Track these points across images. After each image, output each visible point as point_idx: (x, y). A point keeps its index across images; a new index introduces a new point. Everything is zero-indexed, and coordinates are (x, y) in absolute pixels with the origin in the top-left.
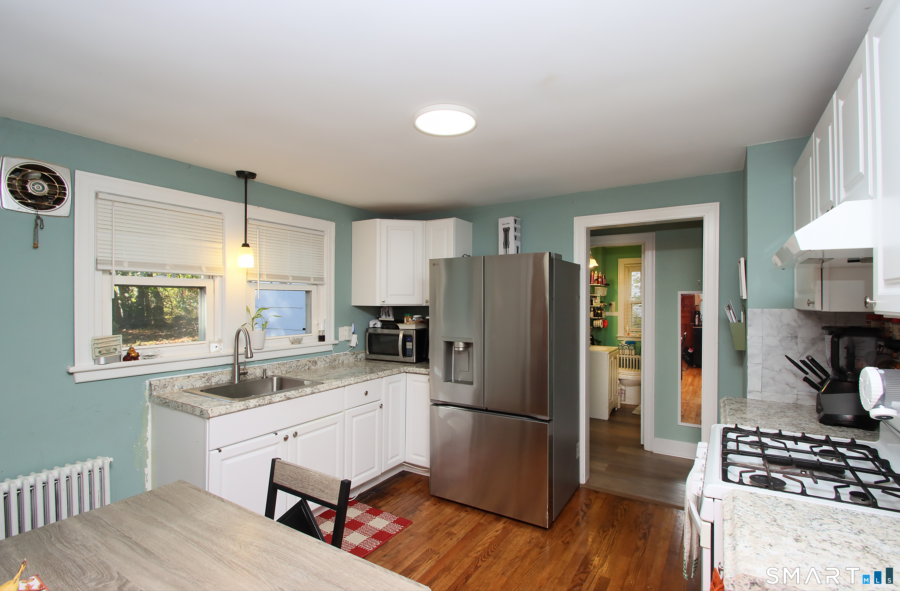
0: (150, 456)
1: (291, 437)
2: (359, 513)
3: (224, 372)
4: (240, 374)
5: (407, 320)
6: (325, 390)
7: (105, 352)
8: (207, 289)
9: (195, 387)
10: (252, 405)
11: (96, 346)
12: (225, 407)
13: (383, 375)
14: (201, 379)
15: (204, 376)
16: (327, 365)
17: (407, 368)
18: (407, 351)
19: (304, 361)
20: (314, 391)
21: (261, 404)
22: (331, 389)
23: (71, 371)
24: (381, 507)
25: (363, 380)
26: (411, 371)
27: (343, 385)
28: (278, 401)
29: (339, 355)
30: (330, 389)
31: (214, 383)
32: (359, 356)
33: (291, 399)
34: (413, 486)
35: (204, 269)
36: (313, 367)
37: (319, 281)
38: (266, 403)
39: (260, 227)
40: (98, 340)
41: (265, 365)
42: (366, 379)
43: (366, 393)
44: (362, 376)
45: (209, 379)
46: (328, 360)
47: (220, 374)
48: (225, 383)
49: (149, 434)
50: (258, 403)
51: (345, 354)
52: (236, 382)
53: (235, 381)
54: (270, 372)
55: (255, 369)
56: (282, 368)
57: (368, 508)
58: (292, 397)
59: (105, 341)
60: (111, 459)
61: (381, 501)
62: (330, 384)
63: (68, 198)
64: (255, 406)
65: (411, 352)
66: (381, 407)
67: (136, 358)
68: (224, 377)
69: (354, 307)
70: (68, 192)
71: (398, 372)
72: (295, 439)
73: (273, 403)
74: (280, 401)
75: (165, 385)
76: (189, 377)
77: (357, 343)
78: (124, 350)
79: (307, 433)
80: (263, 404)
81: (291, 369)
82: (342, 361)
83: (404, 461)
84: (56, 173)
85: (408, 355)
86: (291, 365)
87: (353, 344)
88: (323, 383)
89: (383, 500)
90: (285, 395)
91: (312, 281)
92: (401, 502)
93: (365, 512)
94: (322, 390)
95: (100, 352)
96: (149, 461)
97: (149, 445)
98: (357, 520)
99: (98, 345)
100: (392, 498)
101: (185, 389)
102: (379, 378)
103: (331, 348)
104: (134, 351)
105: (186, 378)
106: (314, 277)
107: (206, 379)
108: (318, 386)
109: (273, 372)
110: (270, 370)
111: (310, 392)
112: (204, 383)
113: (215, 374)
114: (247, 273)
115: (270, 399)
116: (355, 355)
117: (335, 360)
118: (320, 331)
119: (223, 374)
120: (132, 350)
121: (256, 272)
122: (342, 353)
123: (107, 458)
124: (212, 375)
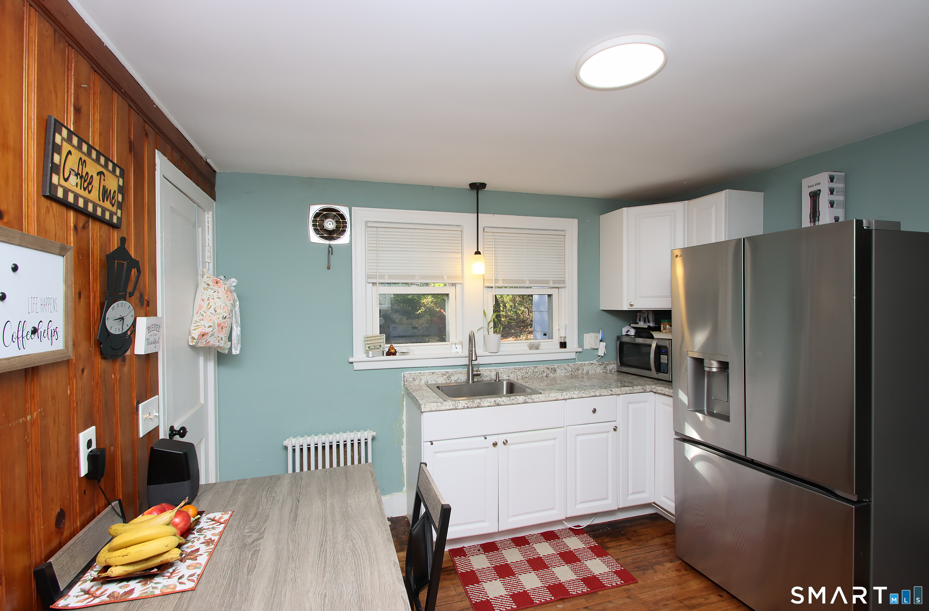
0: (405, 436)
1: (500, 444)
2: (581, 545)
3: (463, 372)
4: (474, 376)
5: (663, 328)
6: (540, 401)
7: (373, 347)
8: (450, 295)
9: (437, 383)
10: (460, 406)
11: (366, 342)
12: (436, 404)
13: (619, 392)
14: (442, 376)
15: (445, 373)
16: (568, 374)
17: (655, 387)
18: (662, 365)
19: (541, 367)
20: (527, 400)
21: (469, 406)
22: (548, 400)
23: (350, 361)
24: (610, 548)
25: (589, 395)
26: (659, 391)
27: (562, 398)
28: (487, 405)
29: (583, 364)
30: (546, 400)
31: (454, 381)
32: (609, 367)
33: (500, 405)
34: (660, 536)
35: (445, 278)
36: (552, 374)
37: (559, 285)
38: (474, 406)
39: (495, 234)
40: (368, 338)
41: (501, 369)
42: (594, 395)
43: (594, 411)
44: (590, 391)
45: (449, 377)
46: (569, 369)
47: (459, 373)
48: (463, 382)
49: (404, 418)
50: (467, 405)
51: (590, 364)
52: (471, 382)
53: (469, 381)
54: (505, 376)
55: (491, 371)
56: (518, 373)
57: (593, 543)
58: (502, 403)
59: (373, 339)
60: (374, 434)
61: (612, 541)
62: (547, 395)
63: (348, 230)
64: (463, 407)
65: (666, 368)
66: (615, 430)
67: (394, 354)
68: (462, 376)
69: (603, 312)
70: (348, 225)
71: (642, 391)
72: (505, 447)
73: (482, 407)
74: (489, 406)
75: (414, 378)
76: (433, 373)
77: (605, 353)
78: (386, 347)
79: (519, 443)
80: (471, 406)
81: (527, 375)
82: (587, 371)
83: (653, 501)
84: (340, 212)
85: (662, 371)
86: (527, 370)
87: (601, 352)
88: (541, 393)
89: (615, 540)
90: (495, 401)
91: (551, 285)
92: (636, 551)
93: (588, 548)
94: (536, 400)
95: (369, 347)
96: (404, 440)
97: (404, 426)
98: (575, 554)
99: (368, 342)
100: (627, 542)
101: (429, 383)
102: (612, 395)
103: (573, 356)
104: (393, 348)
105: (431, 374)
106: (553, 280)
107: (447, 376)
108: (533, 396)
109: (508, 376)
110: (505, 374)
111: (523, 401)
112: (445, 380)
113: (455, 373)
114: (484, 280)
115: (479, 403)
116: (604, 365)
117: (578, 369)
118: (561, 337)
119: (461, 373)
120: (392, 348)
121: (492, 278)
122: (588, 362)
123: (372, 432)
124: (452, 374)
